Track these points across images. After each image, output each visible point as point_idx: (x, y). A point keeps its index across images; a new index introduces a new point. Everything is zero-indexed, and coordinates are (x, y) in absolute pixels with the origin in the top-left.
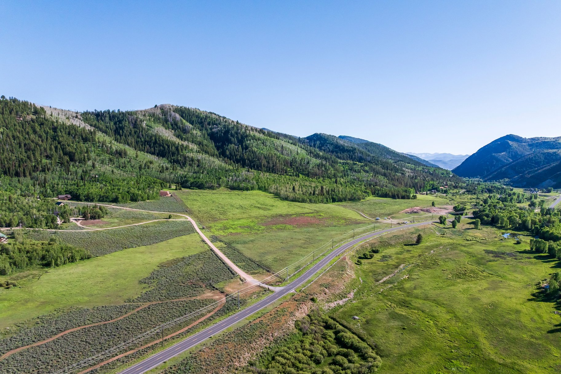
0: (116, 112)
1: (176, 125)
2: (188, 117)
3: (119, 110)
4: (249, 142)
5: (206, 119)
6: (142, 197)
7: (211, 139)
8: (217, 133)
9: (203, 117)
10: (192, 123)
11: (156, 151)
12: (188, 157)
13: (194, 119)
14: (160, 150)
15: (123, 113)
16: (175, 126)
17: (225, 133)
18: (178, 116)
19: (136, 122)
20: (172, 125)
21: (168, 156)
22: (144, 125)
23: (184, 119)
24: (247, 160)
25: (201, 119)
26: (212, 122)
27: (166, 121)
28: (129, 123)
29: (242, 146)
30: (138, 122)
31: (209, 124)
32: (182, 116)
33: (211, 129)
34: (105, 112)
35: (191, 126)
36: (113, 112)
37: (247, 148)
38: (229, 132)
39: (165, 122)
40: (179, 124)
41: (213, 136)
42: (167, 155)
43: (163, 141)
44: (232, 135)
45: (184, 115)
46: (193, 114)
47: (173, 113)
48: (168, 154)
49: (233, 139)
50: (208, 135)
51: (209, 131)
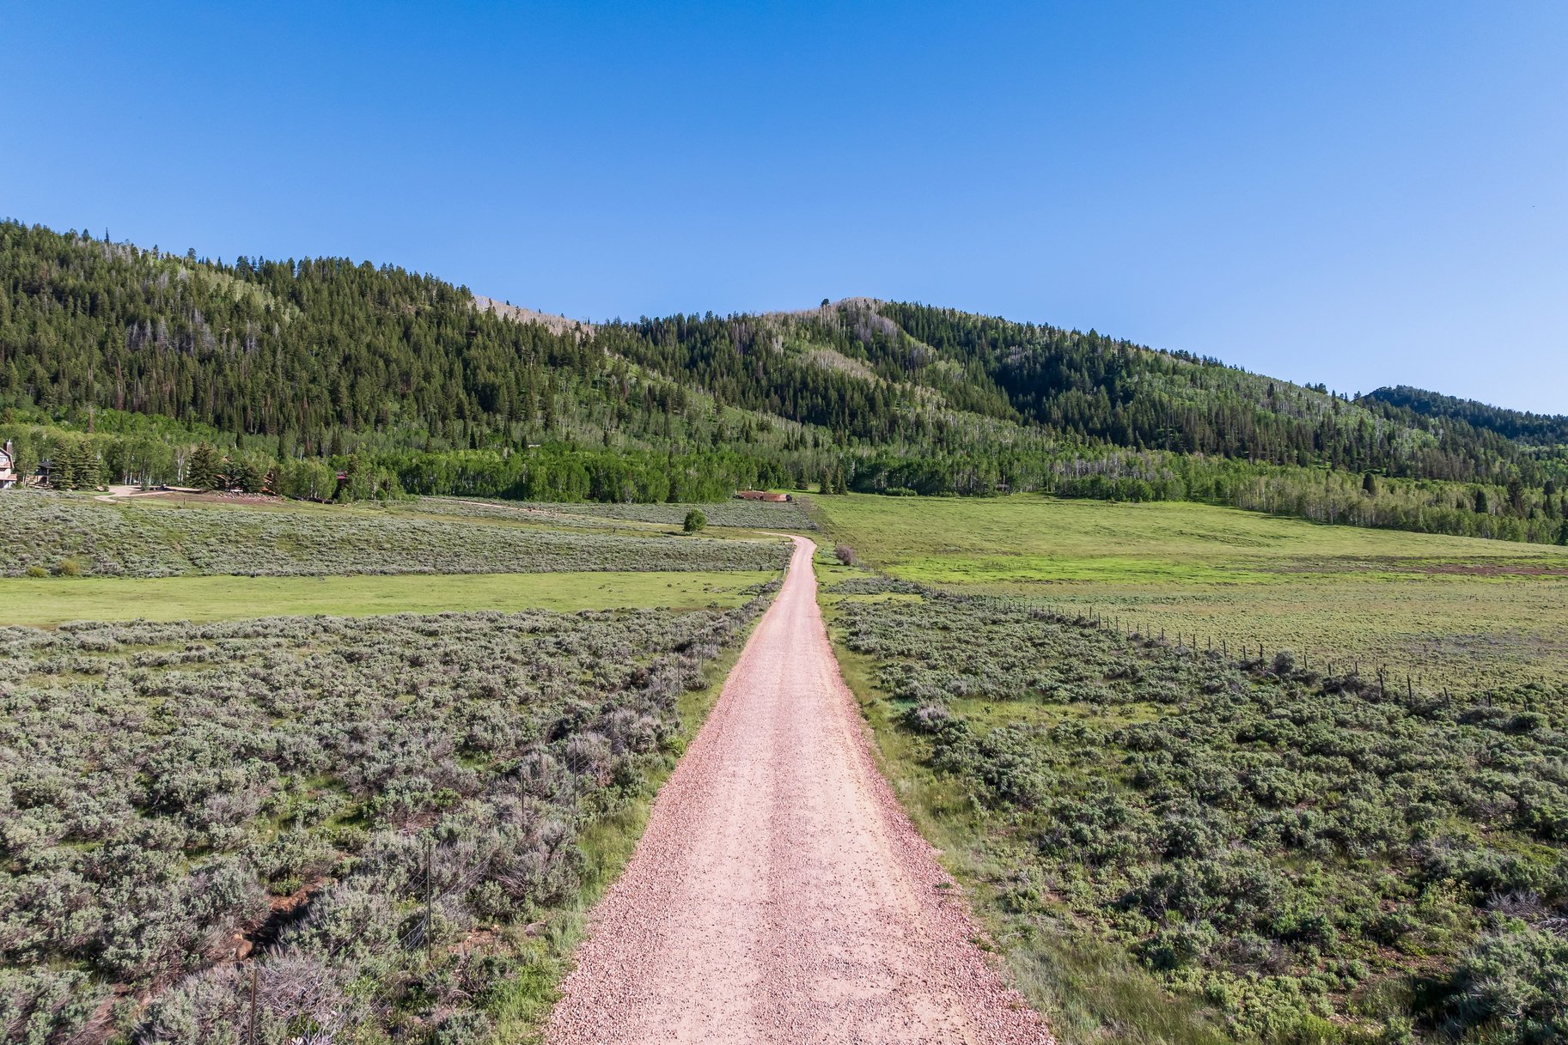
0: (702, 318)
1: (883, 347)
2: (923, 329)
3: (709, 314)
4: (1136, 379)
5: (983, 329)
6: (643, 489)
7: (997, 383)
8: (1021, 367)
9: (975, 327)
10: (938, 344)
11: (799, 410)
12: (904, 417)
13: (944, 333)
14: (814, 407)
15: (721, 323)
16: (878, 351)
17: (1046, 366)
18: (890, 325)
19: (752, 340)
20: (869, 350)
21: (838, 423)
22: (777, 347)
23: (912, 335)
24: (1130, 431)
25: (969, 332)
26: (1005, 339)
27: (853, 338)
28: (731, 342)
29: (1111, 390)
30: (759, 339)
31: (994, 344)
32: (906, 327)
33: (999, 359)
34: (669, 321)
35: (931, 350)
36: (692, 319)
37: (1128, 396)
38: (1061, 358)
39: (849, 344)
40: (894, 345)
41: (1004, 378)
42: (833, 419)
43: (826, 381)
44: (1071, 365)
45: (913, 323)
46: (944, 321)
47: (876, 317)
48: (837, 415)
49: (1075, 376)
50: (989, 374)
51: (994, 365)
